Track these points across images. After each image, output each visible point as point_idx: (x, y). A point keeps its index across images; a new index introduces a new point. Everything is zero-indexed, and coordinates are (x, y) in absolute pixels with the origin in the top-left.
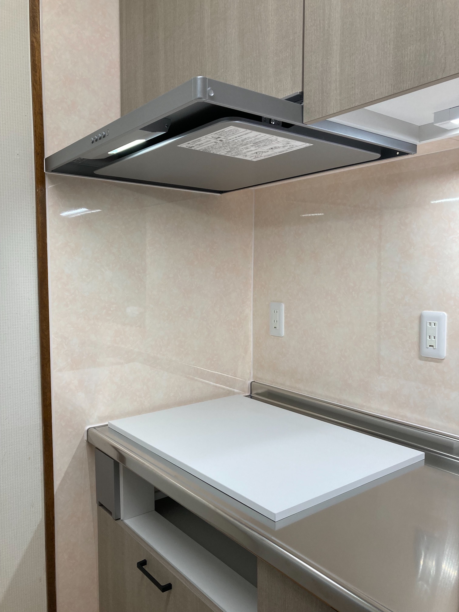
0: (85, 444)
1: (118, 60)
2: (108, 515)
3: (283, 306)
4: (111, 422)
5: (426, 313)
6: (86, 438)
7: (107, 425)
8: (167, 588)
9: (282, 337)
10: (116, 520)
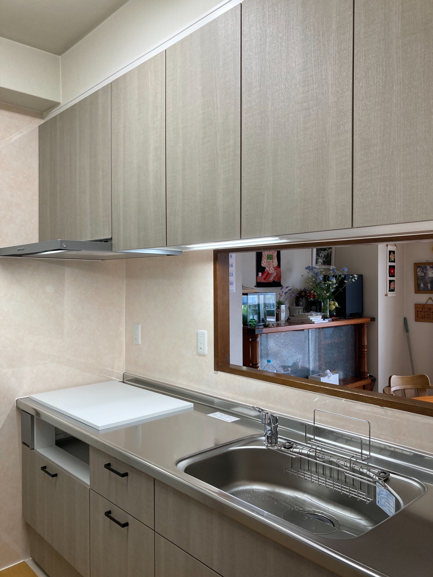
0: (15, 408)
1: (38, 191)
2: (27, 448)
3: (140, 326)
4: (31, 395)
5: (200, 331)
6: (16, 405)
7: (28, 397)
8: (56, 475)
9: (140, 345)
10: (32, 449)
